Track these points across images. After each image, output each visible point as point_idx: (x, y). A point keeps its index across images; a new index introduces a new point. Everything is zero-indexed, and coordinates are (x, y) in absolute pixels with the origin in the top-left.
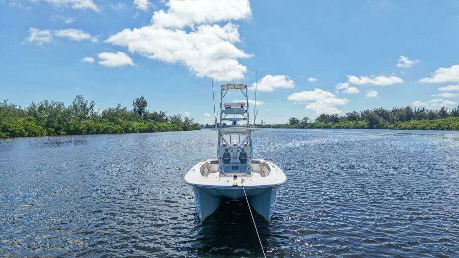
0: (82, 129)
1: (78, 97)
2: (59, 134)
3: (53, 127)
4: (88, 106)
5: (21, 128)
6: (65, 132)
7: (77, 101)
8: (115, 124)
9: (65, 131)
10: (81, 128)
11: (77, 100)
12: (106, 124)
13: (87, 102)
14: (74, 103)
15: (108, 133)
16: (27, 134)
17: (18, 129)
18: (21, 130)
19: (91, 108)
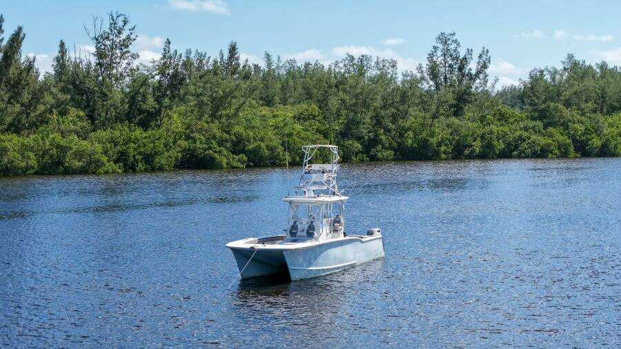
0: (439, 144)
1: (444, 40)
2: (374, 159)
3: (359, 139)
4: (472, 66)
5: (276, 142)
6: (392, 153)
7: (439, 53)
8: (546, 126)
9: (391, 148)
10: (434, 140)
11: (441, 46)
12: (520, 125)
13: (470, 51)
14: (431, 56)
15: (519, 157)
16: (288, 158)
17: (267, 147)
18: (272, 149)
19: (478, 73)
